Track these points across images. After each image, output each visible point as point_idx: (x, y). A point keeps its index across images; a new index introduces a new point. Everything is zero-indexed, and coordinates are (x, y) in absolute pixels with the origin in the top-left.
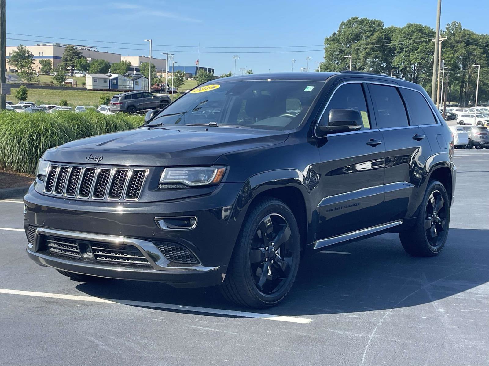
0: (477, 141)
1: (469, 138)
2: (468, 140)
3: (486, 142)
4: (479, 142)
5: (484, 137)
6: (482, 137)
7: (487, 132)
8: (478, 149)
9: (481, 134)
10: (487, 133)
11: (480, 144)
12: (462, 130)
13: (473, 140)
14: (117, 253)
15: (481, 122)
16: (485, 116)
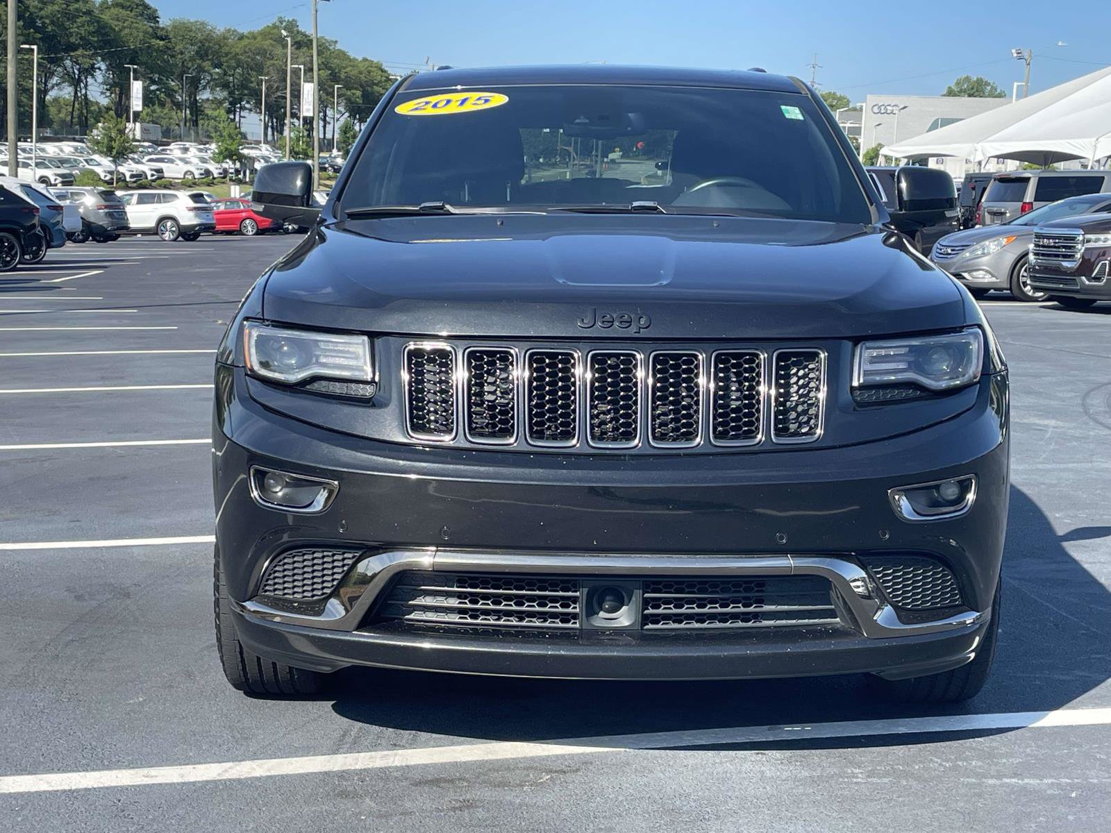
0: (101, 223)
1: (82, 218)
2: (81, 220)
3: (119, 226)
4: (105, 226)
5: (115, 214)
6: (110, 215)
7: (118, 203)
8: (99, 241)
9: (106, 207)
10: (120, 205)
11: (106, 230)
12: (66, 199)
13: (90, 222)
14: (729, 602)
15: (46, 179)
16: (53, 165)
